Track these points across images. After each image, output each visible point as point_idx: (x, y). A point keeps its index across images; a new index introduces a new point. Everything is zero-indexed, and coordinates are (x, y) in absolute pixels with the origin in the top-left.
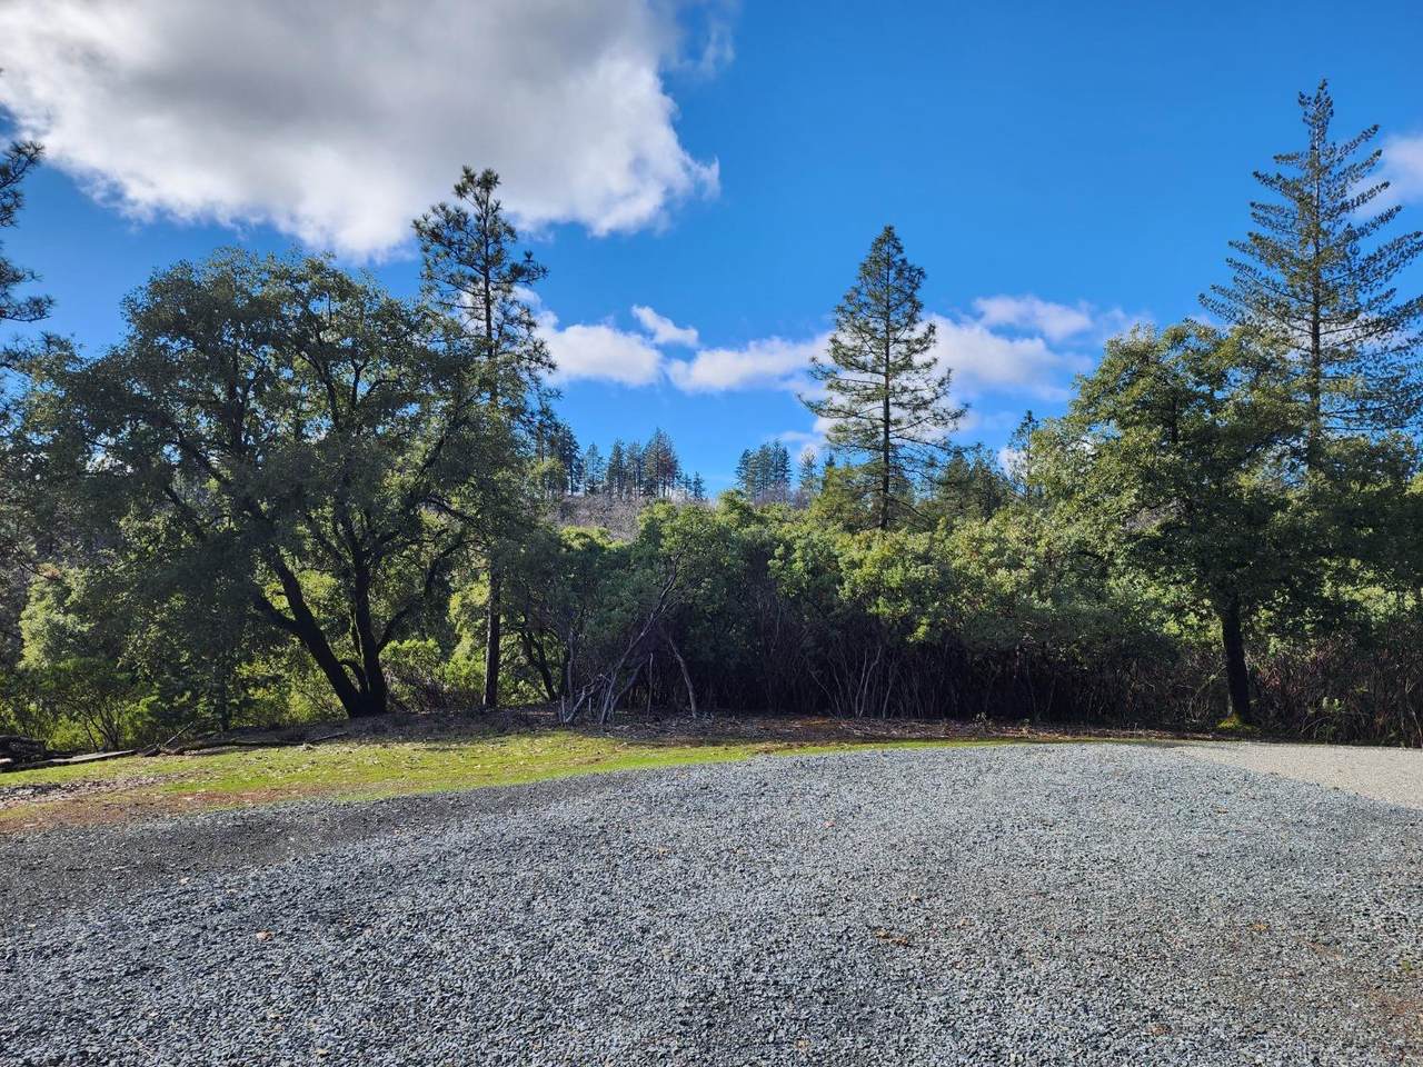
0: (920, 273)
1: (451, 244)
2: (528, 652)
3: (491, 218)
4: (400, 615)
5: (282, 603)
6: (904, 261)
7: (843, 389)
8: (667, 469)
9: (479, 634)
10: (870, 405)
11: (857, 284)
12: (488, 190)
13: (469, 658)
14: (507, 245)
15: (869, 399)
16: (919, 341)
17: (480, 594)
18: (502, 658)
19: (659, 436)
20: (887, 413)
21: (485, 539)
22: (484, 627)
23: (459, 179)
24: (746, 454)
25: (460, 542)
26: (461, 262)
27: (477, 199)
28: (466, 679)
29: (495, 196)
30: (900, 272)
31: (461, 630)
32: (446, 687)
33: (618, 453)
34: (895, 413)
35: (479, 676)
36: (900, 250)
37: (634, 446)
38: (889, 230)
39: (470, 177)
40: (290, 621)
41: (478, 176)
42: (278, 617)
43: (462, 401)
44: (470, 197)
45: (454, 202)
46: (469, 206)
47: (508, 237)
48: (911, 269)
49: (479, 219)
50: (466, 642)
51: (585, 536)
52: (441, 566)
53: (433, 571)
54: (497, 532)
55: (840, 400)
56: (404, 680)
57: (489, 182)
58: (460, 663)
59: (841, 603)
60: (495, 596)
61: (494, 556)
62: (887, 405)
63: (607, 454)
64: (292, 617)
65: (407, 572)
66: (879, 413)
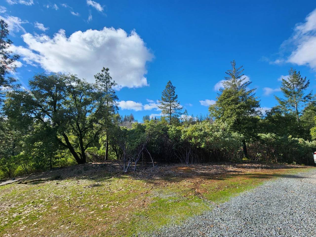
0: (175, 87)
1: (101, 79)
2: (113, 148)
3: (108, 75)
4: (89, 143)
5: (64, 142)
6: (172, 86)
7: (164, 105)
8: (133, 119)
9: (105, 145)
10: (168, 107)
11: (165, 89)
12: (107, 71)
13: (103, 149)
14: (110, 80)
15: (168, 106)
16: (175, 97)
17: (105, 138)
18: (109, 149)
19: (131, 114)
20: (170, 108)
21: (106, 128)
22: (105, 144)
23: (102, 69)
24: (144, 116)
25: (101, 129)
26: (102, 82)
27: (105, 72)
28: (102, 153)
29: (108, 72)
30: (171, 87)
31: (101, 144)
32: (98, 155)
33: (126, 117)
34: (172, 108)
35: (104, 153)
36: (171, 84)
37: (128, 116)
38: (170, 81)
39: (104, 68)
40: (66, 145)
41: (106, 69)
42: (63, 144)
43: (102, 103)
44: (104, 72)
45: (101, 73)
46: (104, 73)
47: (110, 78)
48: (173, 87)
49: (106, 76)
50: (102, 147)
51: (123, 128)
52: (97, 133)
53: (96, 135)
54: (108, 127)
55: (163, 106)
56: (91, 154)
57: (107, 70)
58: (101, 151)
59: (182, 140)
60: (107, 139)
61: (107, 132)
62: (170, 107)
63: (124, 117)
64: (66, 144)
65: (91, 135)
66: (169, 108)
